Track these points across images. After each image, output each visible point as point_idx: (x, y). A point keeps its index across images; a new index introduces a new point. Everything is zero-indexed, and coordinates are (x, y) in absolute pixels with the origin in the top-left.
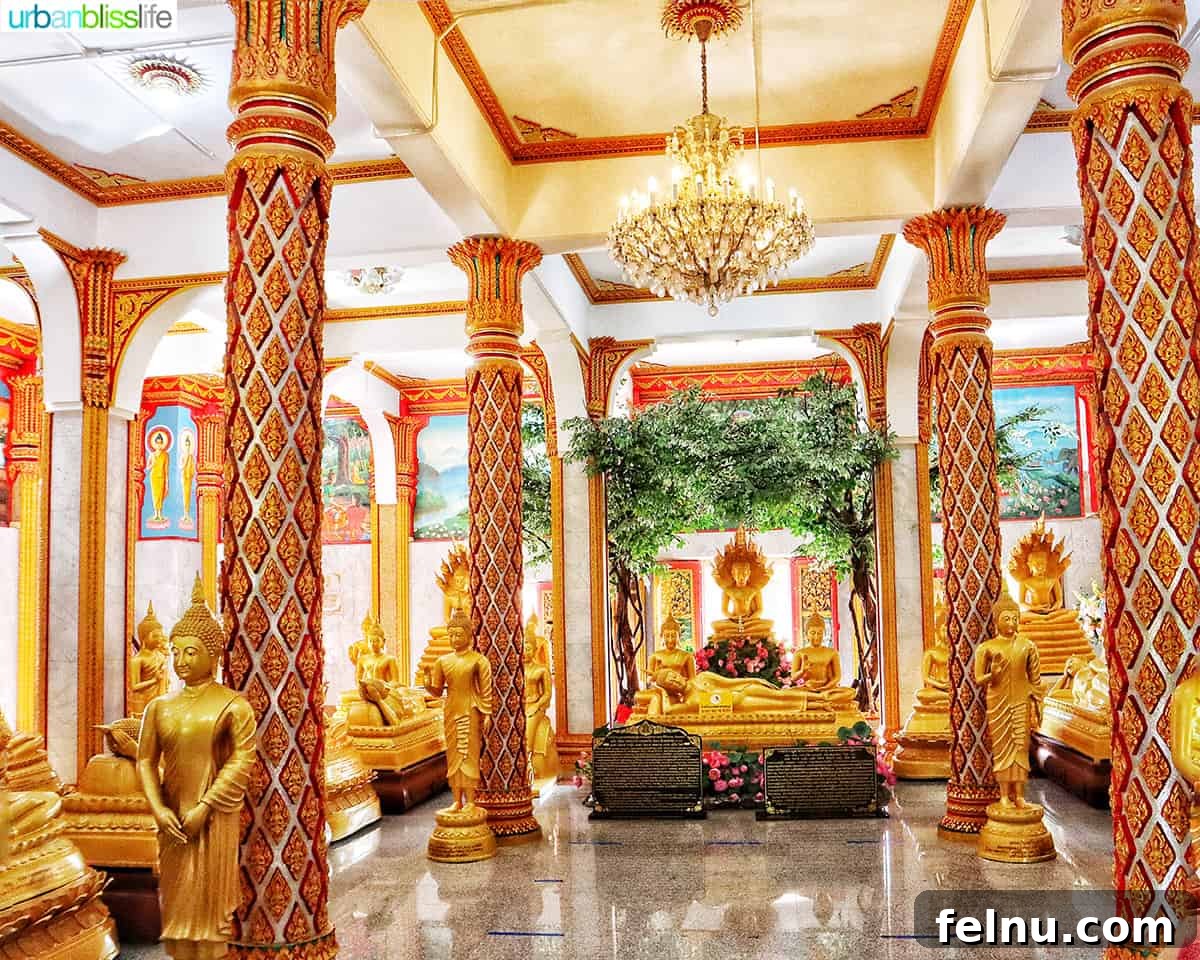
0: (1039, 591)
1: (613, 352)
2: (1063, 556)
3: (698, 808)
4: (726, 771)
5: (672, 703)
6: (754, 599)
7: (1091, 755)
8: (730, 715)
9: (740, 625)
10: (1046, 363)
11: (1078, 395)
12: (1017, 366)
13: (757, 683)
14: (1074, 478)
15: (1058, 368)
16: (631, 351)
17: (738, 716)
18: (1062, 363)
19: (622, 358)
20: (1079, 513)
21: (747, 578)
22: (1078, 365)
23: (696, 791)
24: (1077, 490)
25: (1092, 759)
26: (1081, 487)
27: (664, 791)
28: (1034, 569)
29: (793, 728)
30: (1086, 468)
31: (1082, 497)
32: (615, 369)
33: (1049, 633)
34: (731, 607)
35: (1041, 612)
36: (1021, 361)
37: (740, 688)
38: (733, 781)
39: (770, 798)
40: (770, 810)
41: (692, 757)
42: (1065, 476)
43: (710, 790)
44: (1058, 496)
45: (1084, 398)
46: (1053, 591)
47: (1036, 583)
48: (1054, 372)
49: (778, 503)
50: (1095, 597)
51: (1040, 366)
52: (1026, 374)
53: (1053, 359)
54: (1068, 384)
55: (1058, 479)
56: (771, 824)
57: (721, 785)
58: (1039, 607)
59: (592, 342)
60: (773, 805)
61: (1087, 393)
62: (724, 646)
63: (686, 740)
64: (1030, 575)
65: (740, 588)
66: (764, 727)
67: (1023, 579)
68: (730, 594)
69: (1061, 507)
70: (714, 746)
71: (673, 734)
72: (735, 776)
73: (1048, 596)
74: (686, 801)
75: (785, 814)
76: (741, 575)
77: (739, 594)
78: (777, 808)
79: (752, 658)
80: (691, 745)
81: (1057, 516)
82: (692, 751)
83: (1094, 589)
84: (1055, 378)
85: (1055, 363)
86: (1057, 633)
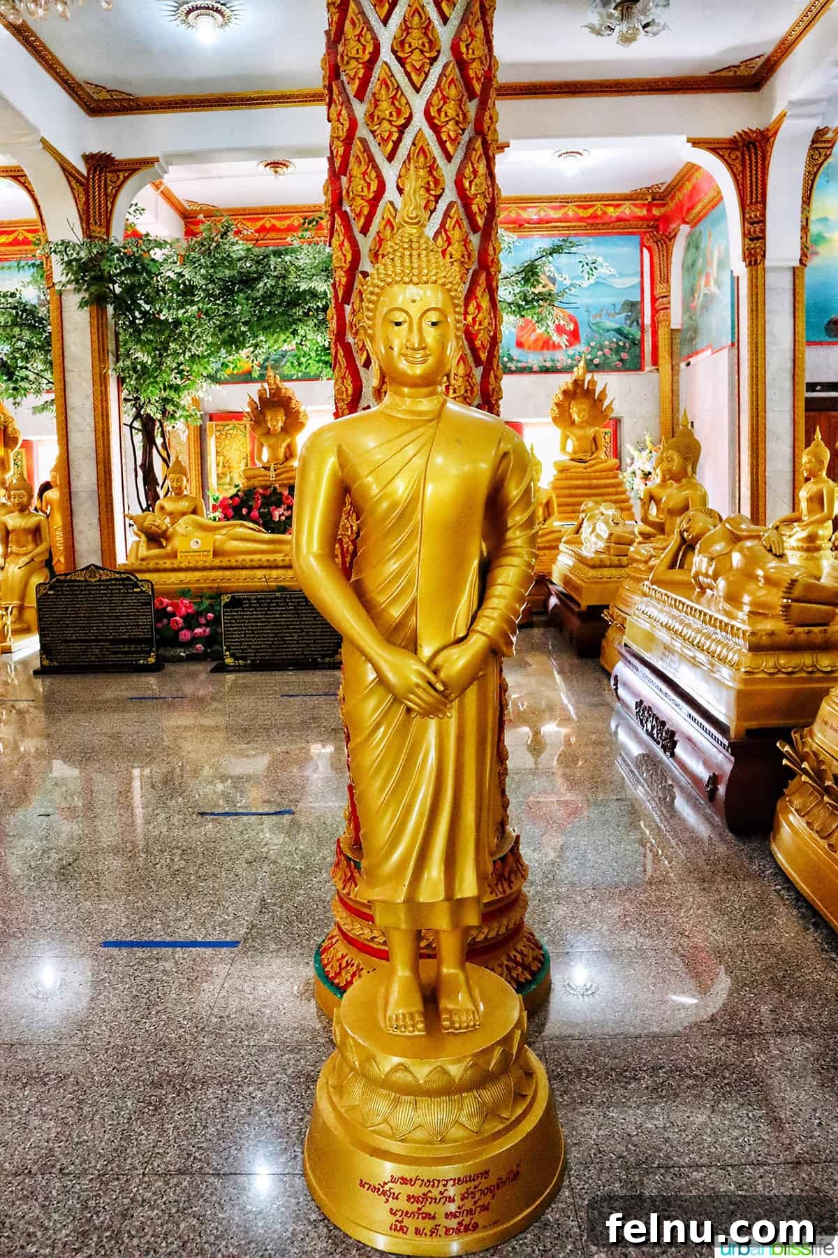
0: (578, 439)
1: (115, 171)
2: (606, 403)
3: (152, 660)
4: (191, 621)
5: (149, 548)
6: (289, 446)
7: (580, 601)
8: (210, 560)
9: (272, 473)
10: (610, 210)
11: (642, 245)
12: (582, 213)
13: (242, 526)
14: (635, 332)
15: (623, 216)
16: (134, 171)
17: (217, 562)
18: (627, 210)
19: (126, 179)
20: (639, 368)
21: (280, 424)
22: (644, 212)
23: (148, 642)
24: (638, 344)
25: (579, 605)
26: (642, 341)
27: (113, 642)
28: (575, 417)
29: (275, 573)
30: (647, 321)
31: (642, 351)
32: (117, 191)
33: (587, 482)
34: (266, 455)
35: (581, 461)
36: (585, 208)
37: (224, 531)
38: (198, 630)
39: (228, 649)
40: (229, 661)
41: (143, 604)
42: (626, 329)
43: (174, 642)
44: (618, 350)
45: (649, 249)
46: (594, 439)
47: (579, 432)
48: (619, 219)
49: (274, 332)
50: (648, 451)
51: (604, 213)
52: (590, 221)
53: (618, 206)
54: (632, 233)
55: (619, 331)
56: (230, 677)
57: (185, 635)
58: (580, 456)
59: (89, 159)
60: (232, 655)
61: (650, 243)
62: (250, 493)
63: (138, 587)
64: (573, 423)
65: (274, 435)
66: (244, 573)
67: (564, 428)
68: (263, 440)
69: (621, 360)
70: (184, 593)
71: (122, 579)
72: (200, 626)
73: (588, 445)
74: (138, 652)
75: (245, 666)
76: (276, 421)
77: (272, 441)
78: (236, 659)
79: (278, 506)
80: (142, 592)
81: (618, 370)
82: (142, 598)
83: (648, 443)
84: (619, 227)
85: (620, 210)
86: (595, 482)
